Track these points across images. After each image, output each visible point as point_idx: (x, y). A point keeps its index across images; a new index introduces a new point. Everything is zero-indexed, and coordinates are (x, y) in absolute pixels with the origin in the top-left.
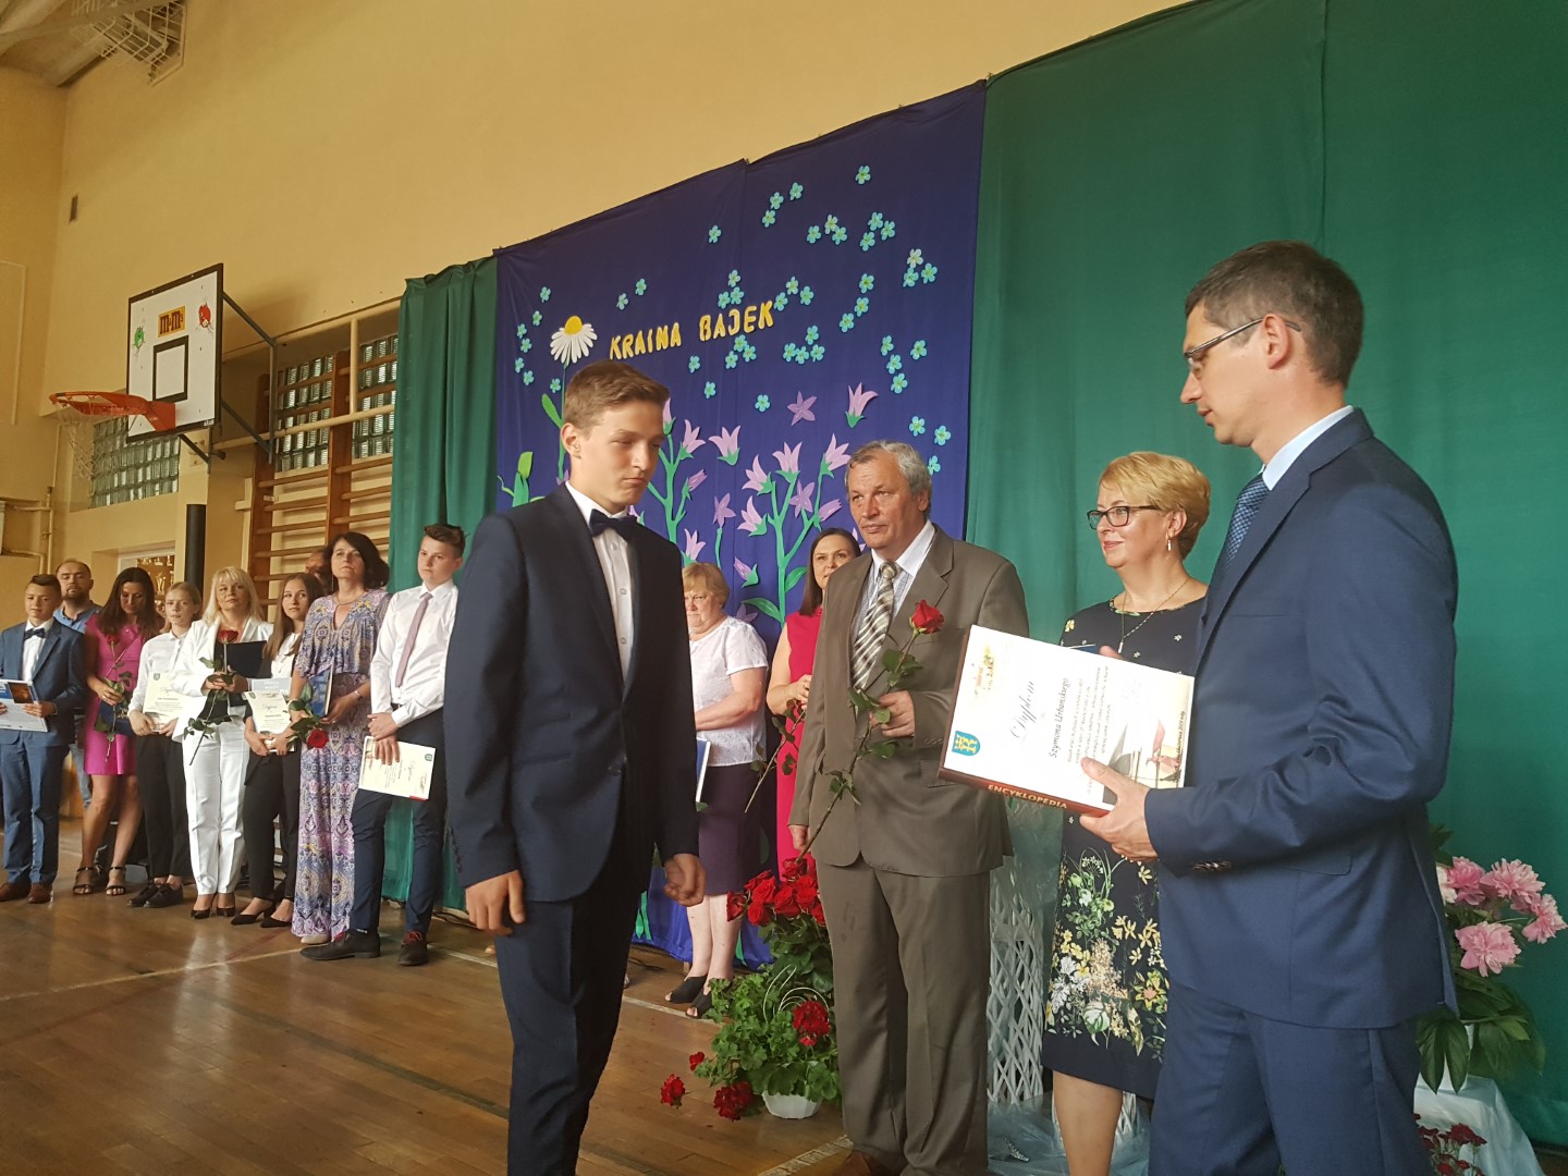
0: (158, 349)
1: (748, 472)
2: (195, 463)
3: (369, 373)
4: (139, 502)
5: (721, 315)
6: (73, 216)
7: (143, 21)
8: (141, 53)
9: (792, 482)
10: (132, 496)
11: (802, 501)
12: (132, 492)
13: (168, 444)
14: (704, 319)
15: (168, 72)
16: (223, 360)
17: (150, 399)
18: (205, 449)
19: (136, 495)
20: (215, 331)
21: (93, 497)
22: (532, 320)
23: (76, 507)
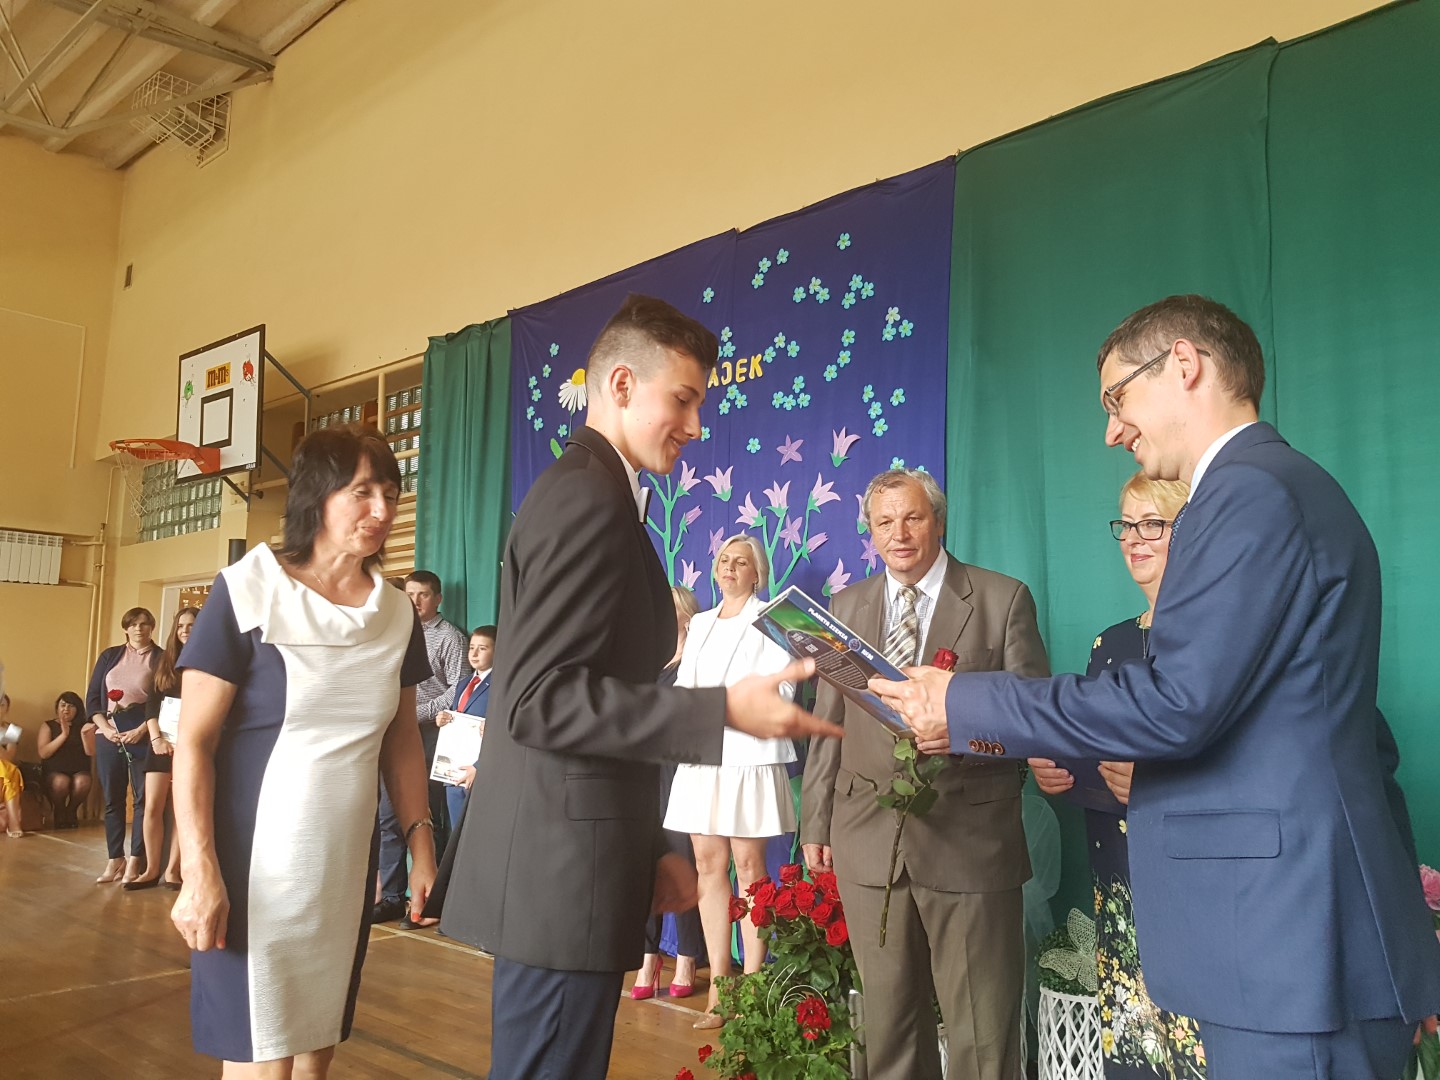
0: (206, 400)
1: (741, 508)
2: (236, 502)
3: (393, 420)
4: (182, 538)
6: (128, 283)
7: (193, 111)
8: (192, 139)
9: (781, 515)
10: (177, 531)
11: (791, 534)
12: (176, 528)
13: (210, 485)
15: (214, 156)
16: (264, 409)
17: (198, 445)
18: (244, 489)
19: (180, 531)
20: (257, 384)
21: (142, 532)
22: (543, 372)
23: (126, 542)
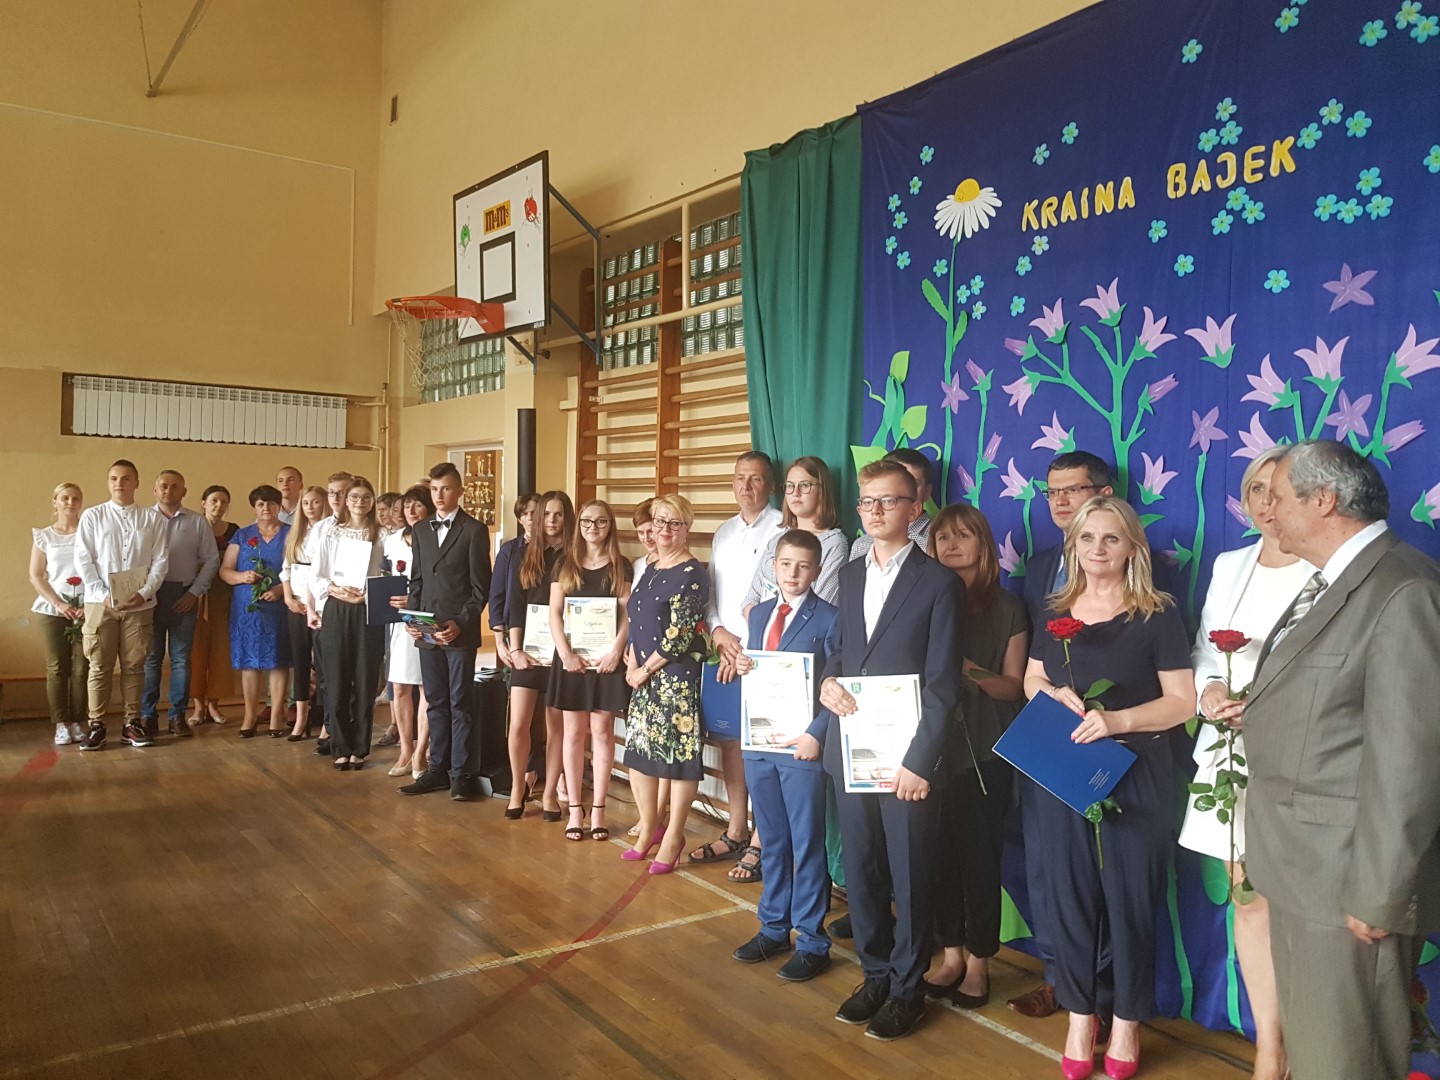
0: (484, 247)
2: (521, 362)
4: (461, 399)
5: (1203, 163)
6: (394, 117)
9: (1332, 393)
10: (458, 392)
11: (1350, 421)
14: (1173, 169)
16: (551, 252)
17: (479, 301)
18: (530, 350)
20: (542, 225)
21: (423, 392)
22: (910, 188)
23: (409, 402)
